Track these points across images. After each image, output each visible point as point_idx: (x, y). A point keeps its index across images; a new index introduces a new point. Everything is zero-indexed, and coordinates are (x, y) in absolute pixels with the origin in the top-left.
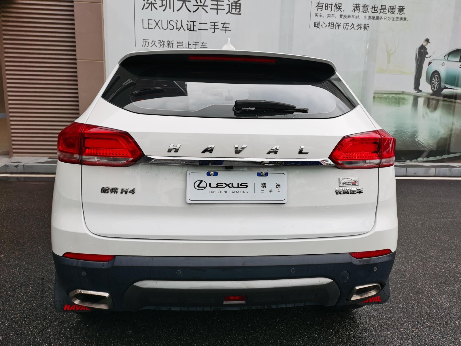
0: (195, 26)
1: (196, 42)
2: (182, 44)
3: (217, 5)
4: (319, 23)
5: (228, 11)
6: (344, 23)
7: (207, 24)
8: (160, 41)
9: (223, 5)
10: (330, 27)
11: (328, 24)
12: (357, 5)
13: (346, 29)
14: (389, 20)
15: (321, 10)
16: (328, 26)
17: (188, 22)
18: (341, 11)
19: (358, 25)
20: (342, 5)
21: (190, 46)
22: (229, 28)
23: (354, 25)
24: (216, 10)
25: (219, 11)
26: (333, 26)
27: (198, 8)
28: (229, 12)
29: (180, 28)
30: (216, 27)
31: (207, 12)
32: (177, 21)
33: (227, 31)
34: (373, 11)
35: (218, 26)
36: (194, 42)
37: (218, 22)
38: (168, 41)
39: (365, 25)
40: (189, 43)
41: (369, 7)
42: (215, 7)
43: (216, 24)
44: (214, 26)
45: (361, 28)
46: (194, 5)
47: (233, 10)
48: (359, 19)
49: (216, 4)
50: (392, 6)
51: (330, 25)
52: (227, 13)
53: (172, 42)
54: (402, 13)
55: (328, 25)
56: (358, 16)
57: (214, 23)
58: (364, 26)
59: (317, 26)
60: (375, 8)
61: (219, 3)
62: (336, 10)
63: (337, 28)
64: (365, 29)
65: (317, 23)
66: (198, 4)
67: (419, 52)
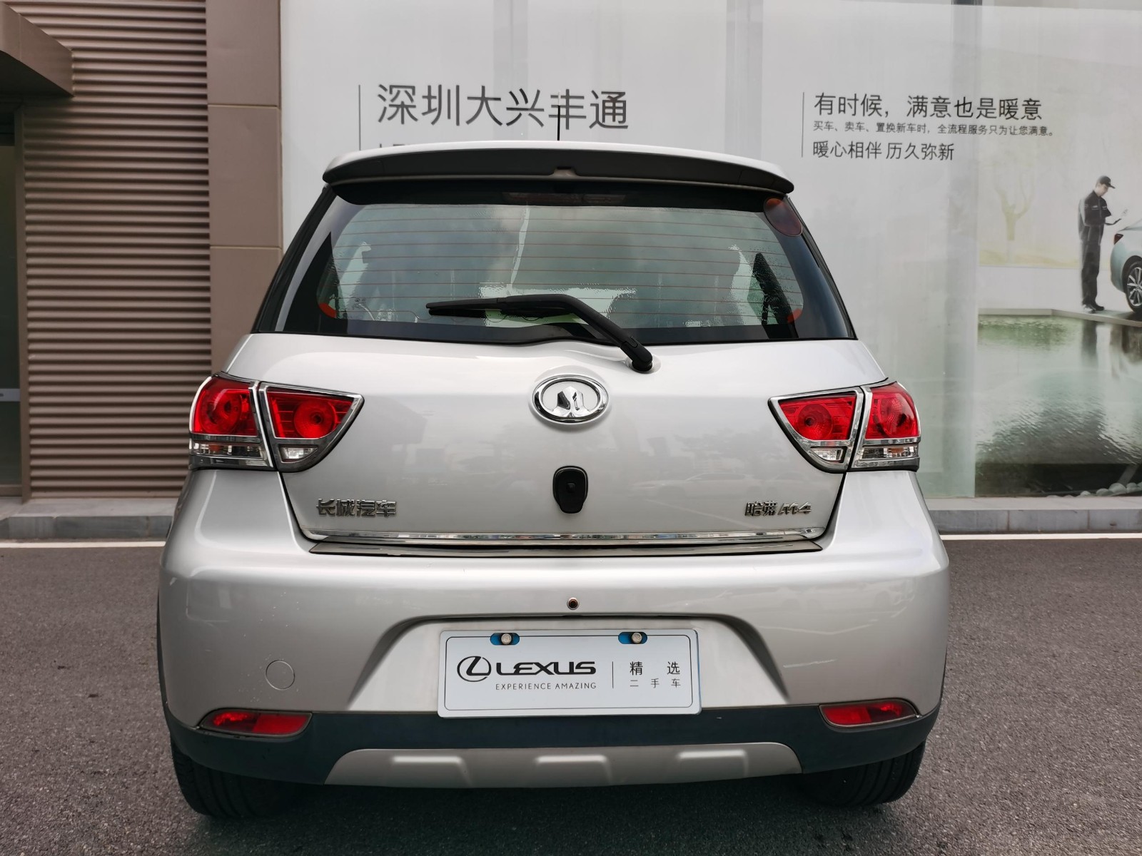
4: (825, 144)
5: (594, 120)
6: (889, 144)
9: (582, 107)
10: (854, 154)
12: (920, 100)
13: (894, 157)
14: (1004, 133)
15: (829, 115)
16: (848, 152)
18: (881, 115)
19: (924, 146)
20: (881, 100)
24: (565, 119)
25: (570, 119)
26: (862, 152)
27: (520, 115)
28: (597, 121)
31: (542, 125)
34: (961, 113)
39: (943, 148)
41: (950, 103)
42: (563, 111)
45: (934, 154)
46: (508, 109)
47: (607, 117)
48: (927, 131)
49: (565, 104)
50: (1007, 100)
51: (854, 148)
52: (591, 126)
54: (1035, 115)
55: (848, 149)
56: (925, 126)
59: (821, 152)
60: (966, 106)
61: (572, 102)
62: (866, 114)
63: (872, 156)
64: (944, 158)
65: (819, 145)
66: (519, 106)
67: (1086, 210)
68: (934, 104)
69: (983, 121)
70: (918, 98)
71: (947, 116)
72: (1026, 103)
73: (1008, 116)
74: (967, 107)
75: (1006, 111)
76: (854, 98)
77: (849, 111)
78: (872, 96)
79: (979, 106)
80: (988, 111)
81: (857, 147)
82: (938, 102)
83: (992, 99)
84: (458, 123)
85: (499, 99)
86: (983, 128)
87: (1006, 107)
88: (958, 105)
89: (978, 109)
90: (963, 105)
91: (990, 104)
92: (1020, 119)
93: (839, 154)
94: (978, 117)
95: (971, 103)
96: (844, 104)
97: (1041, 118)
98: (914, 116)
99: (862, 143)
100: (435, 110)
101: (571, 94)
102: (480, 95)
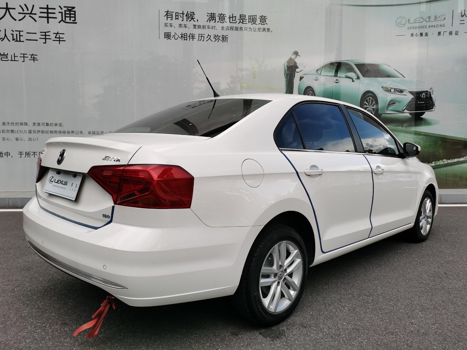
0: (22, 36)
1: (24, 54)
2: (7, 56)
3: (48, 13)
4: (170, 33)
5: (61, 19)
6: (199, 34)
7: (36, 33)
9: (54, 13)
10: (183, 38)
12: (213, 15)
13: (201, 40)
14: (250, 30)
15: (171, 20)
16: (180, 38)
17: (13, 31)
18: (195, 21)
19: (215, 36)
20: (195, 14)
21: (16, 59)
22: (63, 38)
24: (47, 19)
25: (49, 19)
26: (187, 38)
27: (25, 16)
29: (3, 38)
30: (47, 37)
31: (36, 21)
32: (0, 31)
33: (60, 41)
34: (231, 21)
35: (49, 36)
36: (21, 54)
37: (50, 32)
39: (223, 37)
40: (15, 56)
41: (226, 16)
42: (46, 15)
43: (47, 34)
44: (45, 36)
45: (219, 39)
46: (19, 13)
47: (66, 18)
48: (216, 29)
49: (46, 11)
50: (252, 16)
52: (59, 22)
54: (264, 23)
55: (180, 36)
56: (215, 27)
57: (45, 33)
59: (168, 37)
60: (233, 18)
61: (50, 11)
62: (188, 20)
63: (191, 40)
64: (224, 41)
65: (167, 34)
66: (24, 12)
67: (287, 66)
68: (219, 17)
69: (241, 25)
70: (211, 14)
71: (225, 22)
72: (260, 17)
73: (253, 23)
75: (252, 21)
76: (182, 13)
77: (180, 19)
78: (190, 12)
80: (244, 20)
81: (184, 35)
82: (221, 16)
83: (245, 15)
85: (15, 9)
86: (241, 28)
87: (251, 19)
88: (230, 18)
89: (239, 19)
91: (244, 17)
93: (176, 38)
94: (239, 23)
95: (236, 17)
96: (178, 16)
97: (267, 24)
98: (210, 22)
99: (187, 34)
101: (49, 7)
102: (5, 7)
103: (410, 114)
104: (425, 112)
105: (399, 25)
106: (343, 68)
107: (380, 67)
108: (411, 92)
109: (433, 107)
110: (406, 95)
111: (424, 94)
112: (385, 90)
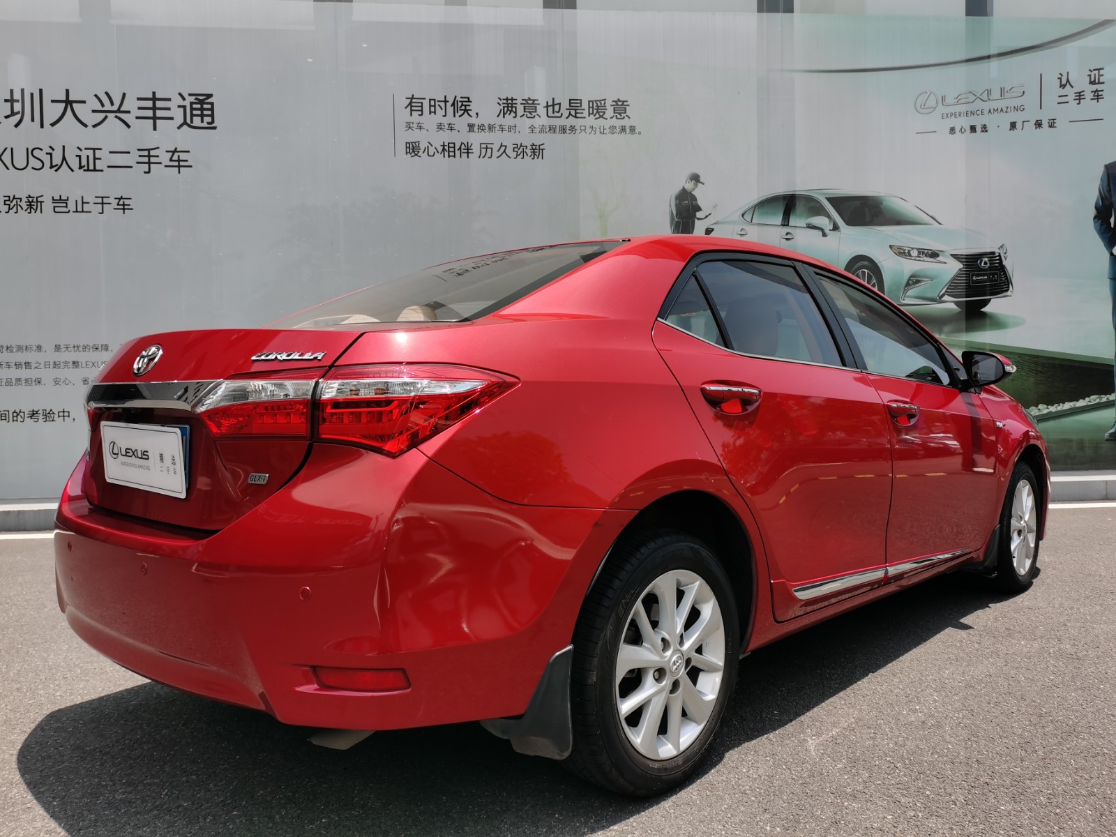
0: (100, 159)
1: (102, 198)
2: (66, 203)
3: (154, 108)
4: (417, 144)
5: (182, 121)
6: (481, 144)
7: (129, 153)
8: (9, 197)
9: (169, 109)
10: (446, 154)
11: (442, 147)
12: (510, 102)
13: (486, 157)
14: (593, 132)
15: (419, 116)
16: (440, 152)
17: (81, 150)
18: (471, 116)
19: (516, 146)
20: (471, 102)
21: (86, 207)
22: (187, 161)
23: (506, 146)
24: (152, 121)
25: (157, 121)
26: (454, 152)
27: (106, 117)
28: (185, 123)
29: (59, 165)
30: (152, 160)
31: (129, 126)
32: (53, 149)
33: (181, 169)
34: (550, 114)
35: (158, 156)
36: (96, 197)
37: (158, 148)
38: (30, 197)
39: (534, 147)
40: (84, 201)
41: (539, 104)
42: (150, 113)
43: (151, 151)
44: (148, 157)
45: (525, 154)
46: (94, 111)
47: (194, 118)
48: (517, 132)
49: (151, 106)
50: (596, 101)
51: (446, 148)
52: (179, 128)
53: (39, 199)
54: (623, 115)
55: (440, 149)
56: (515, 126)
57: (149, 150)
58: (533, 149)
59: (414, 152)
60: (555, 106)
61: (159, 104)
62: (457, 114)
63: (465, 155)
64: (536, 157)
65: (411, 146)
66: (104, 109)
67: (676, 206)
68: (523, 105)
69: (572, 121)
70: (507, 99)
71: (537, 116)
72: (614, 103)
73: (597, 116)
74: (557, 108)
75: (595, 113)
76: (444, 100)
77: (440, 112)
78: (462, 98)
79: (568, 107)
80: (578, 111)
81: (449, 147)
82: (528, 104)
83: (581, 100)
84: (42, 126)
85: (84, 102)
86: (573, 128)
87: (595, 107)
88: (547, 106)
89: (567, 109)
90: (552, 106)
91: (579, 105)
92: (609, 119)
93: (431, 154)
94: (567, 118)
95: (560, 104)
96: (435, 106)
97: (629, 118)
98: (504, 117)
99: (454, 144)
100: (18, 113)
101: (157, 96)
102: (65, 99)
103: (956, 303)
104: (990, 299)
105: (922, 109)
106: (800, 207)
107: (884, 203)
108: (955, 256)
109: (1009, 287)
110: (945, 263)
111: (986, 259)
112: (897, 252)
